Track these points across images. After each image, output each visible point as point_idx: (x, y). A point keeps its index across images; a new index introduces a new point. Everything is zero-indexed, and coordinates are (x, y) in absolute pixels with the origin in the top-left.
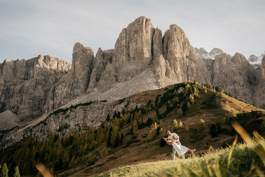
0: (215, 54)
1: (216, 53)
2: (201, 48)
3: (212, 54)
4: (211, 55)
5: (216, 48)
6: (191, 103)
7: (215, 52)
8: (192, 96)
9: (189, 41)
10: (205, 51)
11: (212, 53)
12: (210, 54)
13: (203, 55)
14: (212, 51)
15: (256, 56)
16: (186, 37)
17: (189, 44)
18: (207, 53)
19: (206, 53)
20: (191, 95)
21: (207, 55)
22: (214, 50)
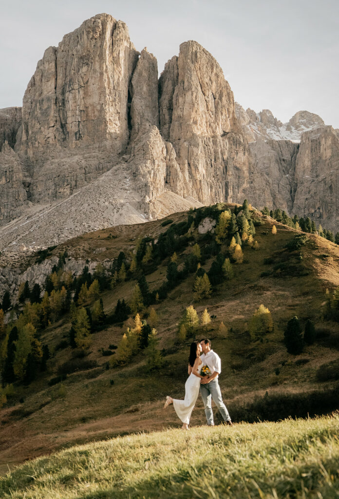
0: (303, 127)
1: (305, 125)
2: (264, 110)
3: (293, 128)
4: (291, 132)
5: (306, 112)
7: (302, 123)
9: (232, 90)
10: (275, 119)
11: (293, 124)
12: (288, 128)
13: (268, 131)
14: (293, 120)
16: (224, 80)
17: (231, 100)
18: (281, 125)
19: (276, 124)
21: (279, 131)
22: (298, 116)
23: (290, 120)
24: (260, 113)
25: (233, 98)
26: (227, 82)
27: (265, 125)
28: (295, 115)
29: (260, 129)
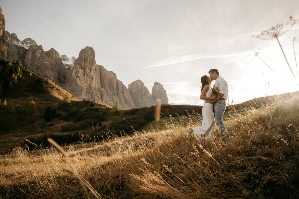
0: (28, 44)
1: (29, 43)
2: (13, 33)
3: (24, 44)
4: (23, 45)
5: (30, 38)
6: (13, 83)
7: (28, 43)
8: (15, 76)
9: (5, 19)
10: (18, 38)
11: (24, 41)
12: (22, 42)
13: (14, 42)
14: (25, 40)
15: (67, 57)
16: (2, 14)
17: (4, 23)
18: (19, 41)
19: (18, 40)
20: (14, 74)
21: (18, 43)
22: (27, 40)
23: (24, 40)
24: (11, 34)
25: (5, 23)
26: (3, 16)
27: (13, 39)
28: (26, 39)
29: (11, 40)
